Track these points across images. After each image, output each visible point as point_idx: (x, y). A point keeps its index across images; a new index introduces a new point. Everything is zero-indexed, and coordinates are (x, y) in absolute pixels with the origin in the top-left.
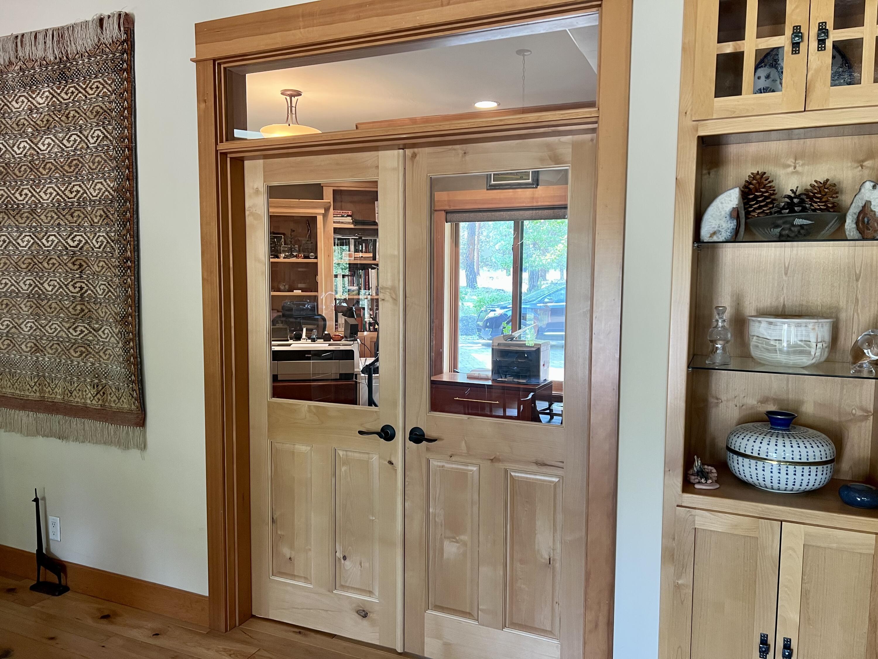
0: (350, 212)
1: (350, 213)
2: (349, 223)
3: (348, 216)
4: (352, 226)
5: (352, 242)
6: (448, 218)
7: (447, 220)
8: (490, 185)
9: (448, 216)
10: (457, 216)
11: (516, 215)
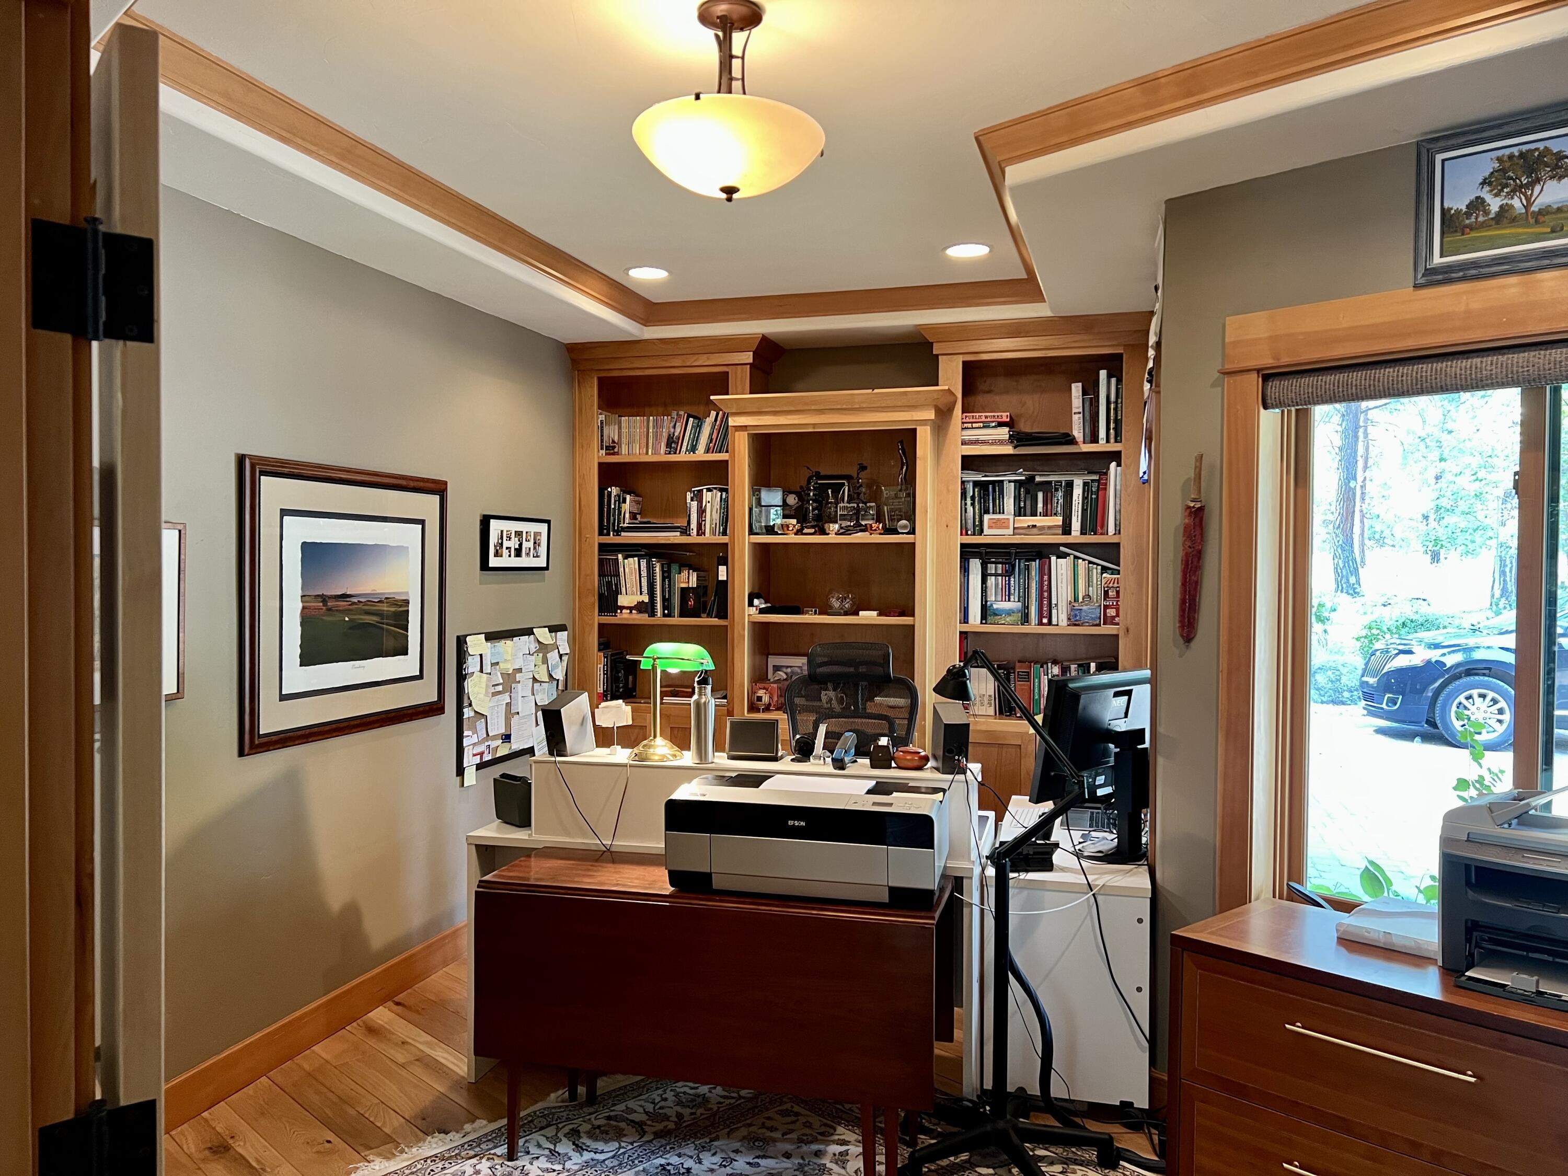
0: (1004, 414)
1: (1005, 417)
2: (1001, 442)
3: (1001, 424)
4: (1008, 450)
5: (1009, 490)
6: (1273, 395)
7: (1269, 401)
8: (1426, 269)
9: (1271, 388)
10: (1302, 385)
11: (1531, 364)
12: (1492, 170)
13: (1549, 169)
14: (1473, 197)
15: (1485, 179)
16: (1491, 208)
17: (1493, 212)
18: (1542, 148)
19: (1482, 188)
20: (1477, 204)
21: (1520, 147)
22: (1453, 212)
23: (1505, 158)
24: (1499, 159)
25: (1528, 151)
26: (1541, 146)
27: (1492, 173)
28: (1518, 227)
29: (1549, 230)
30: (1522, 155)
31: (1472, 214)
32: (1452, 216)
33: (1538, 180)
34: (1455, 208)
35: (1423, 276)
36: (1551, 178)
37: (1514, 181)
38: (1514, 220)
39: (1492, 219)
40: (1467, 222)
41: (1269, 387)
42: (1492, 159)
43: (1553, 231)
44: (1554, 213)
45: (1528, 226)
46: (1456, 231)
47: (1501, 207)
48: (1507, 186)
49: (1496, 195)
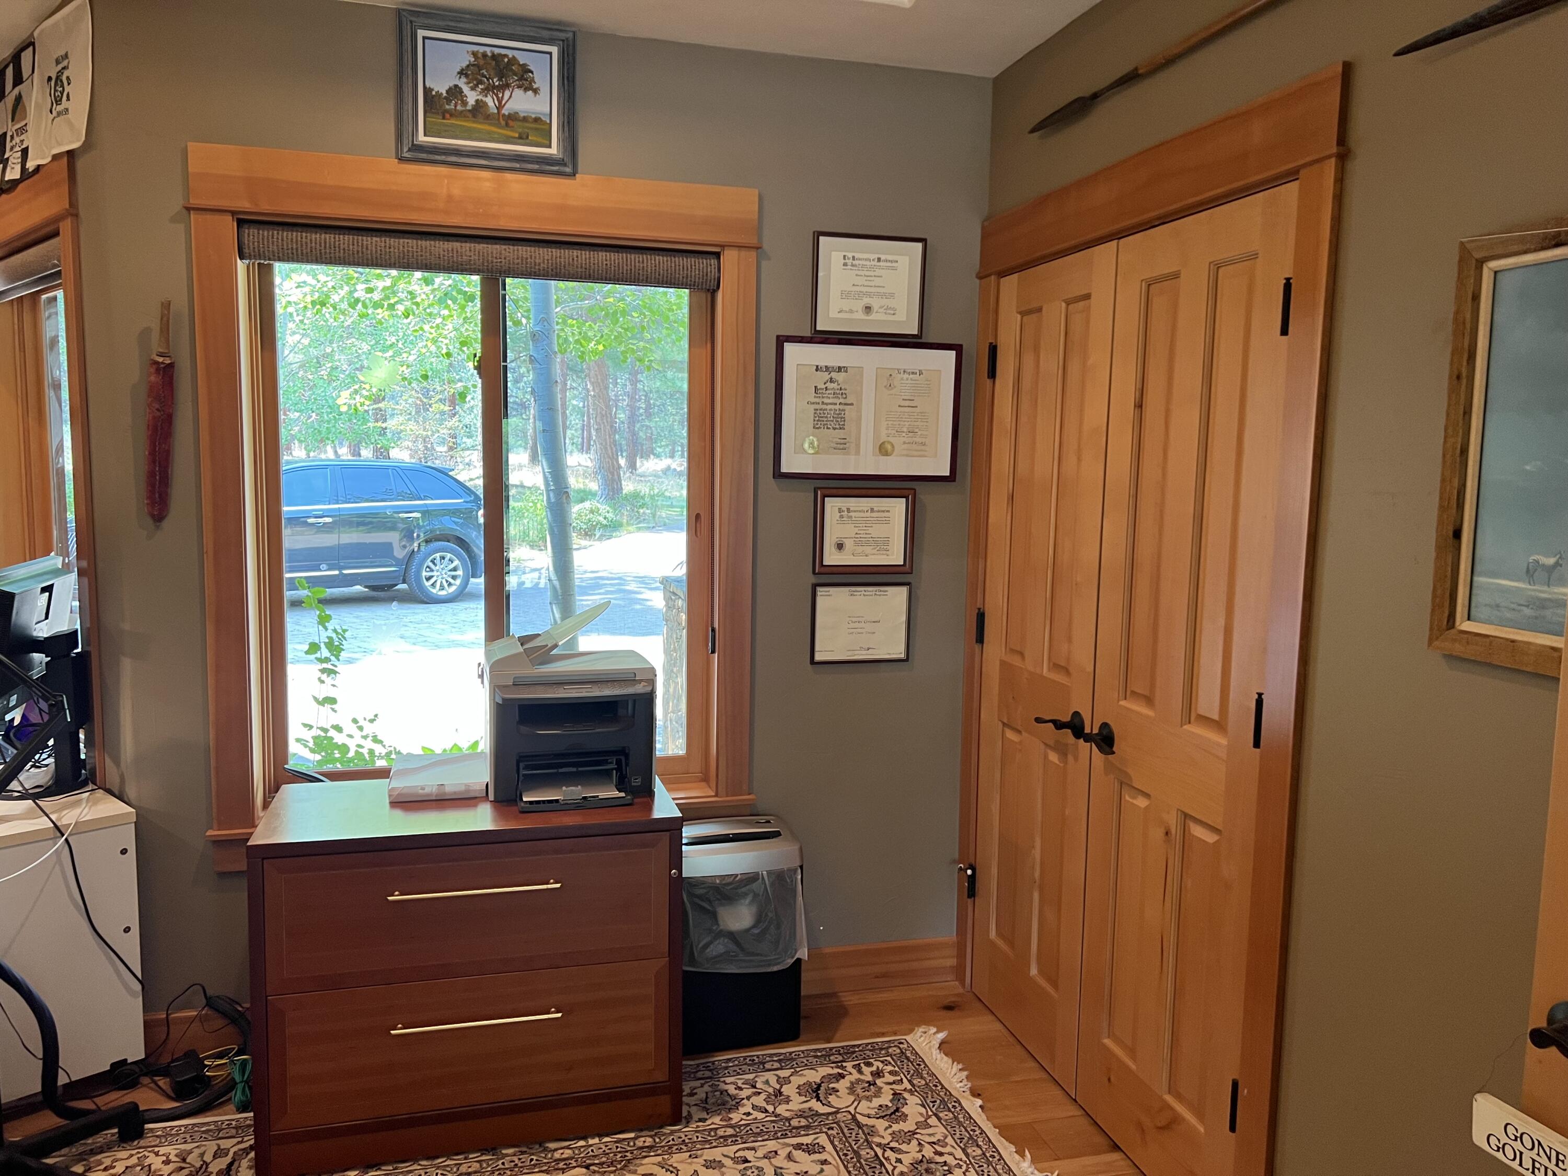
6: (251, 244)
7: (246, 251)
8: (413, 144)
9: (249, 236)
10: (285, 239)
11: (503, 257)
12: (468, 63)
13: (516, 78)
14: (451, 85)
15: (462, 70)
16: (468, 100)
17: (470, 104)
18: (510, 56)
19: (460, 78)
20: (454, 92)
21: (494, 49)
22: (434, 93)
23: (480, 55)
24: (474, 54)
25: (500, 55)
26: (510, 53)
27: (468, 66)
28: (490, 124)
29: (517, 135)
30: (494, 57)
31: (451, 101)
32: (433, 97)
33: (507, 86)
34: (436, 90)
35: (409, 150)
36: (519, 87)
37: (488, 80)
38: (488, 117)
39: (469, 111)
40: (447, 107)
41: (246, 235)
42: (468, 52)
43: (520, 138)
44: (520, 121)
45: (498, 125)
46: (438, 113)
47: (477, 101)
48: (481, 82)
49: (473, 89)
